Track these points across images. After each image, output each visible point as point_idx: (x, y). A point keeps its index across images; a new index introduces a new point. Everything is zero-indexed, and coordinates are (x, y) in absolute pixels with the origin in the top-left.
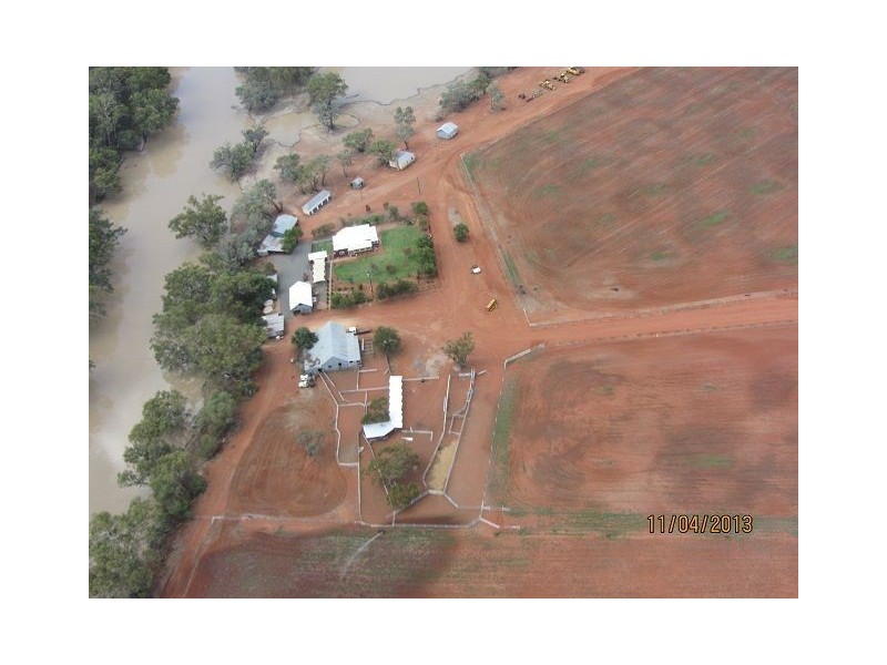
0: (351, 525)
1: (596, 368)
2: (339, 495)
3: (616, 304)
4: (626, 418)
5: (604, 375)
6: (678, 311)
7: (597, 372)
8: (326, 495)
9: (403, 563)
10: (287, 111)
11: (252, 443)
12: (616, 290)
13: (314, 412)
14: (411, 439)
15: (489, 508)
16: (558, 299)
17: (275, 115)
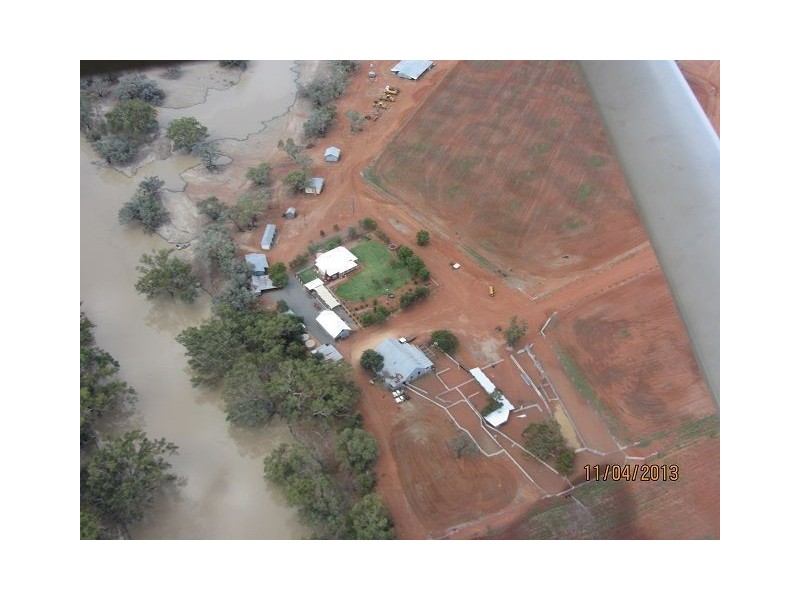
0: (540, 501)
1: (604, 318)
2: (510, 480)
3: (575, 268)
4: (652, 349)
5: (613, 323)
6: (618, 263)
7: (606, 322)
8: (500, 486)
9: (602, 514)
10: (150, 158)
11: (398, 466)
12: (567, 257)
13: (429, 421)
14: (524, 416)
15: (625, 447)
16: (533, 274)
17: (141, 164)
